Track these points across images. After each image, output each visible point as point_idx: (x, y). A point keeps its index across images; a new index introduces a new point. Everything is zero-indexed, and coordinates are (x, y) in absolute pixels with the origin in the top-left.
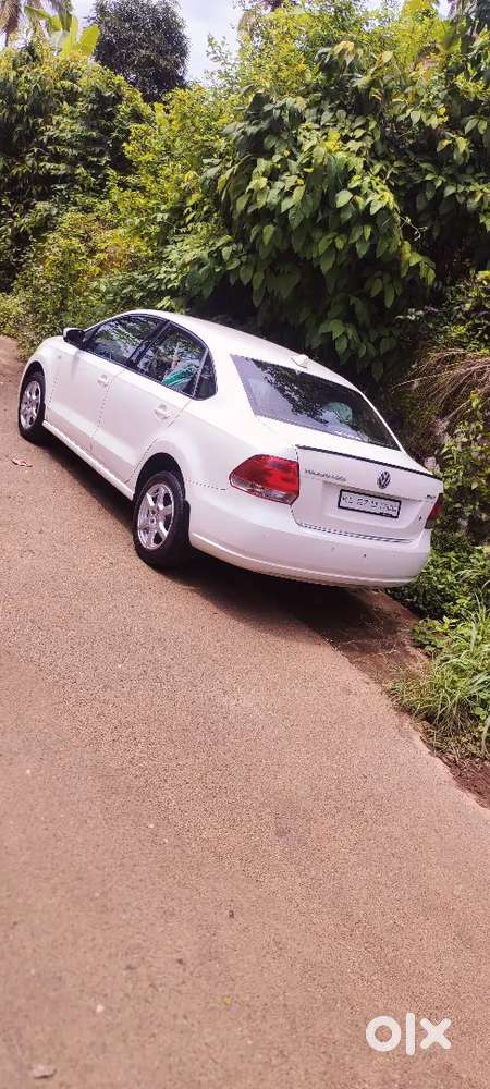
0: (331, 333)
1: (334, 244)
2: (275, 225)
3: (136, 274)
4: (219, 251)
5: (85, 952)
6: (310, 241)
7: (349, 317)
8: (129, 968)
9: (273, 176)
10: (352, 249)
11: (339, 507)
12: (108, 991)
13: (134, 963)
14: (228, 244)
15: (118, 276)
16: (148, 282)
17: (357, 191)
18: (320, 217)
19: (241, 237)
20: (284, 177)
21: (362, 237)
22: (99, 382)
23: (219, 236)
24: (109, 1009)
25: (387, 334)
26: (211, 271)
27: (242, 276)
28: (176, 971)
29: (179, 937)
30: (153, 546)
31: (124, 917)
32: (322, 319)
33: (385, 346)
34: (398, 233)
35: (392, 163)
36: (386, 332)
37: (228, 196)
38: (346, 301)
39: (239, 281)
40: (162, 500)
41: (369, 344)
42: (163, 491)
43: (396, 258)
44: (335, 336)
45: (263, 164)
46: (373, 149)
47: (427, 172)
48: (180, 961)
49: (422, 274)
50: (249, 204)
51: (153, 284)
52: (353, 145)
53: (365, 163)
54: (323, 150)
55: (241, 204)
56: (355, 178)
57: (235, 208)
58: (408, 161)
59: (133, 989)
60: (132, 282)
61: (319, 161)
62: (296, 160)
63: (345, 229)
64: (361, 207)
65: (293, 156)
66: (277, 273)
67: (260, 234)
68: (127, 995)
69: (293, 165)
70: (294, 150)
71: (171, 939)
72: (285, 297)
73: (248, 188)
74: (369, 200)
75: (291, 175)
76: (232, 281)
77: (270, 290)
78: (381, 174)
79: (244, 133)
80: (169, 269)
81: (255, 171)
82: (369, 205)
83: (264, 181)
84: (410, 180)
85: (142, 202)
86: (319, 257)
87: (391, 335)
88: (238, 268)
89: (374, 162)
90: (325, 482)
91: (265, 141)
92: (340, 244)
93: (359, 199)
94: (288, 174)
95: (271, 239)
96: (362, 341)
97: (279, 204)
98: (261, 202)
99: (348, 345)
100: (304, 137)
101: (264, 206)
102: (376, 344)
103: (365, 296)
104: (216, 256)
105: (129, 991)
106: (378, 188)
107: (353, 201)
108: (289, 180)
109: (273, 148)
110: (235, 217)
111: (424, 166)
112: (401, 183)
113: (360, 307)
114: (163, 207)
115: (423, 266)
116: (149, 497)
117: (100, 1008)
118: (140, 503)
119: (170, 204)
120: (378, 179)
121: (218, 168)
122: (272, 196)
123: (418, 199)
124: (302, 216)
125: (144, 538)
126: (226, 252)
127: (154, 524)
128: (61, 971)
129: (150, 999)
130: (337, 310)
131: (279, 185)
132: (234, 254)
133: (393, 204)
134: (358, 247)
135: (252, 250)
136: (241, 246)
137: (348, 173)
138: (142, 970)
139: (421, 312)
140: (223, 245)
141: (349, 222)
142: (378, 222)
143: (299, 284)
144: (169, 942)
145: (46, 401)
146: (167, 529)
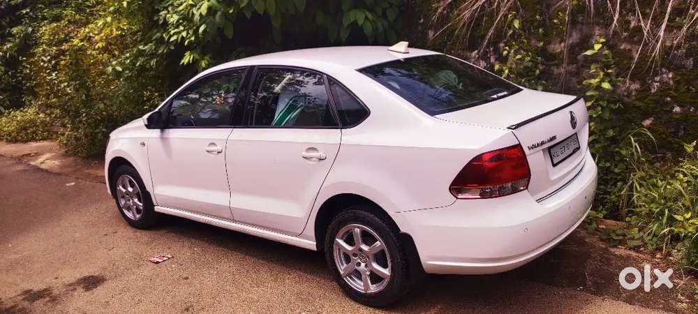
11: (554, 165)
22: (208, 151)
42: (358, 230)
44: (360, 22)
90: (543, 150)
116: (340, 241)
127: (361, 266)
145: (149, 188)
146: (385, 266)
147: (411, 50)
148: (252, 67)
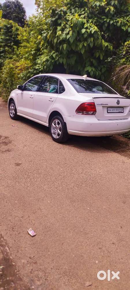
0: (88, 70)
1: (84, 45)
2: (66, 44)
3: (29, 70)
4: (52, 56)
5: (86, 247)
6: (77, 46)
7: (92, 65)
8: (100, 248)
9: (63, 30)
10: (89, 45)
11: (108, 113)
12: (97, 256)
13: (101, 247)
14: (54, 53)
15: (25, 72)
16: (33, 71)
17: (87, 28)
18: (78, 38)
19: (57, 50)
20: (66, 30)
21: (91, 41)
22: (30, 97)
23: (51, 52)
24: (99, 262)
25: (103, 67)
26: (51, 62)
27: (60, 61)
28: (113, 246)
29: (110, 237)
30: (58, 137)
31: (92, 235)
32: (84, 67)
33: (103, 70)
34: (100, 37)
35: (94, 18)
36: (102, 67)
37: (51, 40)
38: (90, 61)
39: (59, 63)
40: (57, 124)
41: (99, 71)
42: (57, 121)
43: (101, 45)
44: (90, 71)
45: (59, 28)
46: (88, 16)
47: (104, 19)
48: (113, 243)
49: (109, 48)
50: (57, 40)
51: (35, 71)
52: (82, 16)
53: (87, 20)
54: (75, 19)
55: (55, 41)
56: (86, 24)
57: (54, 42)
58: (98, 17)
59: (104, 254)
60: (29, 72)
61: (75, 22)
62: (68, 24)
63: (86, 40)
64: (89, 32)
65: (66, 24)
66: (69, 58)
67: (63, 47)
68: (103, 256)
69: (67, 26)
70: (66, 22)
71: (108, 238)
72: (73, 64)
73: (56, 36)
74: (91, 30)
75: (67, 29)
76: (58, 63)
77: (68, 63)
78: (92, 22)
79: (51, 21)
80: (39, 65)
81: (57, 30)
82: (91, 31)
83: (60, 32)
84: (100, 22)
85: (27, 50)
86: (80, 49)
87: (104, 67)
88: (58, 59)
89: (89, 19)
90: (103, 106)
91: (58, 21)
92: (85, 45)
93: (88, 30)
94: (66, 29)
95: (66, 48)
96: (96, 71)
97: (66, 37)
98: (61, 38)
99: (93, 73)
100: (68, 18)
101: (62, 39)
102: (101, 70)
103: (95, 58)
104: (52, 57)
105: (103, 255)
106: (92, 26)
107: (86, 31)
108: (67, 31)
109: (61, 23)
110: (55, 45)
111: (103, 17)
112: (97, 24)
113: (94, 62)
114: (33, 50)
115: (109, 46)
116: (53, 124)
117: (97, 262)
118: (51, 127)
119: (34, 49)
120: (91, 24)
121: (46, 33)
122: (64, 36)
123: (103, 27)
124: (73, 39)
125: (54, 136)
126: (54, 56)
127: (56, 131)
128: (81, 254)
129: (110, 256)
130: (88, 63)
131: (65, 32)
132: (56, 56)
133: (97, 30)
134: (90, 44)
135: (61, 53)
136: (58, 53)
137: (83, 24)
138: (104, 248)
139: (111, 58)
140: (53, 54)
141: (86, 37)
142: (94, 35)
143: (76, 59)
144: (108, 239)
145: (16, 108)
146: (60, 131)
147: (88, 78)
148: (45, 76)
